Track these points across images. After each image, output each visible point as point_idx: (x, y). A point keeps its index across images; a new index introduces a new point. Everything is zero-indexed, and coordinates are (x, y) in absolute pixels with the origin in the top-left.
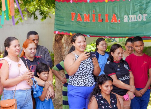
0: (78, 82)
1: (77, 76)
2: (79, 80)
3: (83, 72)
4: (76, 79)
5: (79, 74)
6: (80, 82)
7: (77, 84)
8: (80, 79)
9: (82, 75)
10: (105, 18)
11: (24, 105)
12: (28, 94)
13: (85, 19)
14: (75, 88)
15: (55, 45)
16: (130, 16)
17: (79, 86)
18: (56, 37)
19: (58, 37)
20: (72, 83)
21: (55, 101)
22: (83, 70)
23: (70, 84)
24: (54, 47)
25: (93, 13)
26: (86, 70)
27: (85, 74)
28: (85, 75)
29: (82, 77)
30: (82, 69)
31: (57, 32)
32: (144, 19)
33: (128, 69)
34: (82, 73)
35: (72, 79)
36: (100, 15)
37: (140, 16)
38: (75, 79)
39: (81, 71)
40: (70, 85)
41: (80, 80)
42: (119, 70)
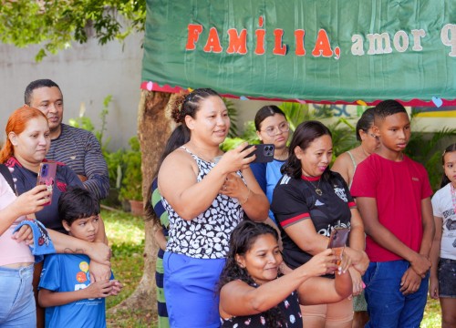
0: (205, 244)
1: (199, 226)
2: (207, 238)
3: (218, 213)
4: (197, 236)
5: (207, 219)
6: (211, 245)
7: (200, 250)
8: (211, 234)
9: (214, 222)
10: (295, 42)
11: (10, 315)
12: (24, 283)
13: (231, 47)
14: (191, 263)
15: (144, 124)
16: (371, 37)
17: (206, 257)
18: (147, 101)
19: (153, 99)
20: (182, 248)
21: (142, 298)
22: (219, 206)
23: (174, 249)
24: (142, 132)
25: (258, 26)
26: (226, 209)
27: (223, 219)
28: (223, 223)
29: (217, 229)
30: (219, 202)
31: (150, 86)
32: (418, 47)
33: (346, 200)
34: (215, 217)
35: (183, 236)
36: (278, 34)
37: (401, 39)
38: (194, 237)
39: (214, 211)
40: (176, 252)
41: (209, 240)
42: (322, 204)
